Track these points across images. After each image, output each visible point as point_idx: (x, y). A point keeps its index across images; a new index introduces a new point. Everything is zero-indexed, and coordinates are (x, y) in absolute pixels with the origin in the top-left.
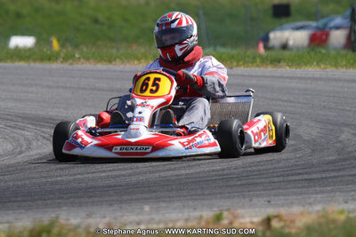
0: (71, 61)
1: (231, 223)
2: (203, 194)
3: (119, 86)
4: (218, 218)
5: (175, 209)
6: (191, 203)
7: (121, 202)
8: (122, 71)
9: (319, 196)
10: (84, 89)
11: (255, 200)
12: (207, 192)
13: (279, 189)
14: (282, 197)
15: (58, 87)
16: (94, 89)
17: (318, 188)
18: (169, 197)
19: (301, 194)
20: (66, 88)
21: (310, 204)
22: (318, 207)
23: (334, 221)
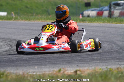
0: (16, 20)
1: (64, 72)
2: (57, 63)
3: (32, 28)
4: (60, 71)
5: (47, 68)
6: (52, 66)
7: (30, 65)
8: (33, 24)
9: (95, 64)
10: (21, 29)
11: (73, 65)
12: (58, 63)
13: (82, 62)
14: (82, 64)
15: (12, 28)
16: (24, 29)
17: (94, 62)
18: (46, 64)
19: (88, 63)
20: (15, 29)
21: (91, 66)
22: (93, 68)
23: (97, 72)
